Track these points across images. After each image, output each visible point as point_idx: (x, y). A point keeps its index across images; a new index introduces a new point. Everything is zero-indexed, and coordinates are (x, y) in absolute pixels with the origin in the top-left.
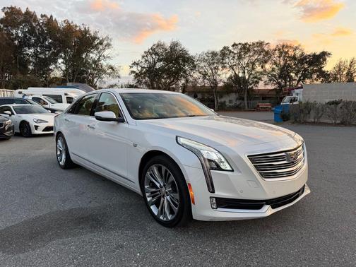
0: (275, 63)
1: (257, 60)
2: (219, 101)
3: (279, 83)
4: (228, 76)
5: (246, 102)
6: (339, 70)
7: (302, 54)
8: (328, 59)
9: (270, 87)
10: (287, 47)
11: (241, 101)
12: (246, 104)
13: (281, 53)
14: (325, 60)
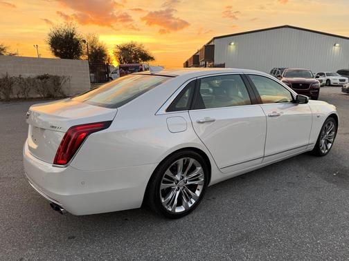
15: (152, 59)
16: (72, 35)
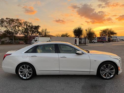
0: (23, 27)
1: (17, 25)
2: (1, 40)
3: (25, 34)
4: (4, 30)
5: (14, 41)
6: (43, 31)
7: (32, 25)
8: (40, 28)
9: (22, 35)
10: (27, 22)
11: (11, 41)
12: (14, 42)
13: (25, 24)
14: (39, 28)
15: (116, 34)
16: (80, 29)
